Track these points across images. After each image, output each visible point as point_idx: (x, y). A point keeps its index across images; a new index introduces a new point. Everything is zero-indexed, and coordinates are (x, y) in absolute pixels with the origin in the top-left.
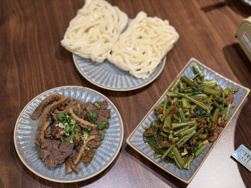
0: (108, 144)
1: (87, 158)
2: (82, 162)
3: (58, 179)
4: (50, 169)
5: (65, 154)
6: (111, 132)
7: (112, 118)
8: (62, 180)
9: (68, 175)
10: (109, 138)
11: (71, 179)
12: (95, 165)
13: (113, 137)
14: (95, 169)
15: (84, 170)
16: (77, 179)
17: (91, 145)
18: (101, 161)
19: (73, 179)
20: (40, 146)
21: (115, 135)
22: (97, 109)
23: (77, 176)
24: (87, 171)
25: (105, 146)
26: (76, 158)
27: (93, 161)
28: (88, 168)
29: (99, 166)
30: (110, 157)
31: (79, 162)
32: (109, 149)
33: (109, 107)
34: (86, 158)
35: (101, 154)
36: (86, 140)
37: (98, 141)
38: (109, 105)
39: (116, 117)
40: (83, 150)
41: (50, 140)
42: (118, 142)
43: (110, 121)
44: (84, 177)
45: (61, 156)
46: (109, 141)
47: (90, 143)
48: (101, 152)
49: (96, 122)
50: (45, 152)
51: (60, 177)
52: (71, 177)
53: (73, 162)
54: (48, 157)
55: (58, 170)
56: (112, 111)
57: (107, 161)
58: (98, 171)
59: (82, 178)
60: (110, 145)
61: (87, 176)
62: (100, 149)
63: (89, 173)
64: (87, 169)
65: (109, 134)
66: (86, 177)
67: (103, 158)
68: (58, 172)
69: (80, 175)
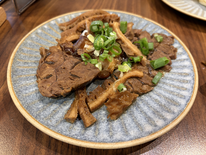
0: (164, 96)
1: (117, 105)
2: (104, 110)
3: (42, 124)
4: (42, 101)
5: (77, 79)
6: (172, 79)
7: (178, 60)
8: (49, 129)
9: (67, 124)
10: (167, 87)
11: (68, 133)
12: (129, 124)
13: (174, 86)
14: (126, 133)
15: (103, 125)
16: (81, 140)
17: (131, 86)
18: (143, 121)
19: (71, 135)
20: (46, 57)
21: (181, 85)
22: (156, 41)
23: (83, 132)
24: (108, 131)
25: (157, 97)
26: (96, 98)
27: (126, 115)
28: (112, 126)
29: (136, 130)
30: (165, 119)
31: (98, 108)
32: (164, 105)
33: (175, 46)
34: (114, 104)
35: (145, 108)
36: (124, 73)
37: (147, 84)
38: (176, 43)
39: (185, 59)
40: (115, 89)
41: (65, 54)
42: (184, 98)
43: (174, 63)
44: (96, 142)
45: (69, 81)
46: (167, 91)
47: (131, 81)
48: (147, 104)
49: (150, 57)
50: (48, 67)
51: (49, 122)
52: (70, 129)
53: (87, 102)
54: (49, 76)
55: (54, 107)
56: (180, 51)
57: (156, 126)
58: (131, 140)
59: (91, 141)
60: (167, 98)
61: (104, 142)
62: (147, 99)
63: (111, 137)
64: (109, 126)
65: (168, 81)
66: (100, 142)
67: (149, 117)
68: (52, 110)
69: (90, 133)
